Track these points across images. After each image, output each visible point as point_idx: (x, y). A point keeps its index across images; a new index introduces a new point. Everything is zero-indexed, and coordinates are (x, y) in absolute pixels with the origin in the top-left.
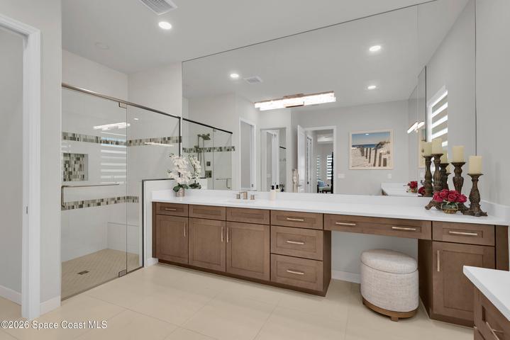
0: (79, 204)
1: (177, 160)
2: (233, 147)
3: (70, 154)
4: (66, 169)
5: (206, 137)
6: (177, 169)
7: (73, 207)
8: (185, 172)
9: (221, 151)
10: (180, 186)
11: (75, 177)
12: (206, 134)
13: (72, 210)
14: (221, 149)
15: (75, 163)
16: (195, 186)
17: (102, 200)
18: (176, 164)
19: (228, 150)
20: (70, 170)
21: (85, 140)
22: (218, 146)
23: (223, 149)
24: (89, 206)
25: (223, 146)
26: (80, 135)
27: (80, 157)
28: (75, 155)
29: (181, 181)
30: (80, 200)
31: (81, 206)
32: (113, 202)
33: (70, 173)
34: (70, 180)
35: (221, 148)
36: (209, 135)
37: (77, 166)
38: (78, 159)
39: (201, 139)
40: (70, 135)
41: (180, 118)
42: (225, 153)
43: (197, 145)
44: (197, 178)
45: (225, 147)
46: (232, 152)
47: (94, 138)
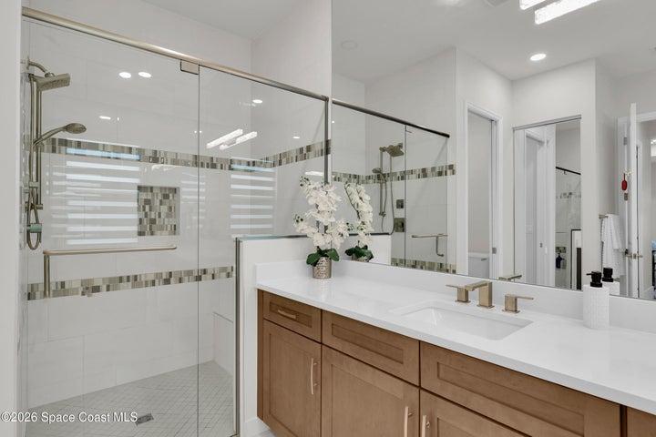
0: (164, 277)
1: (313, 193)
2: (451, 167)
3: (152, 188)
4: (146, 214)
5: (395, 151)
6: (313, 213)
7: (153, 283)
8: (333, 220)
9: (425, 175)
10: (321, 253)
11: (162, 228)
12: (395, 144)
13: (150, 289)
14: (424, 173)
15: (161, 203)
16: (357, 253)
17: (205, 272)
18: (312, 202)
19: (440, 174)
20: (153, 217)
21: (175, 162)
22: (418, 167)
23: (429, 171)
24: (180, 281)
25: (429, 166)
26: (165, 153)
27: (170, 193)
28: (161, 188)
29: (322, 242)
30: (165, 270)
31: (167, 282)
32: (224, 274)
33: (153, 221)
34: (152, 234)
35: (424, 170)
36: (400, 146)
37: (164, 209)
38: (166, 197)
39: (386, 155)
40: (149, 154)
41: (326, 99)
42: (434, 180)
43: (377, 166)
44: (361, 233)
45: (433, 169)
46: (450, 177)
47: (191, 159)
